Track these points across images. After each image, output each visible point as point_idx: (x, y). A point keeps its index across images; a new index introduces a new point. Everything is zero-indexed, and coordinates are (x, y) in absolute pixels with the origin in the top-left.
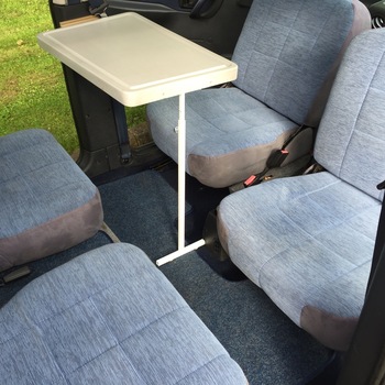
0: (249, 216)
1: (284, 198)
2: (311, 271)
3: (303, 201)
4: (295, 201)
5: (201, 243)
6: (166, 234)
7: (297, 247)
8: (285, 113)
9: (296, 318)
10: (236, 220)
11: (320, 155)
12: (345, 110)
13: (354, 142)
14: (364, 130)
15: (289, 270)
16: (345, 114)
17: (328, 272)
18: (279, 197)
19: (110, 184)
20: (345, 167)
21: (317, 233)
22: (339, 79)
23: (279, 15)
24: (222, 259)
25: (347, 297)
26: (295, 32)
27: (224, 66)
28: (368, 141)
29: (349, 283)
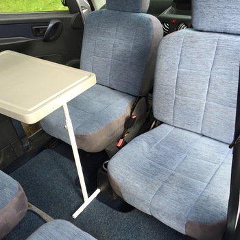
0: (129, 169)
1: (146, 150)
2: (182, 197)
3: (158, 148)
4: (153, 149)
5: (98, 191)
6: (72, 193)
7: (166, 181)
8: (125, 91)
9: (182, 230)
10: (122, 175)
11: (158, 115)
12: (167, 85)
13: (177, 103)
14: (182, 94)
15: (168, 200)
16: (167, 87)
17: (192, 194)
18: (143, 150)
19: (20, 168)
20: (175, 119)
21: (174, 167)
22: (158, 67)
23: (105, 32)
24: (115, 198)
25: (211, 208)
26: (117, 41)
27: (86, 77)
28: (186, 101)
29: (208, 197)
